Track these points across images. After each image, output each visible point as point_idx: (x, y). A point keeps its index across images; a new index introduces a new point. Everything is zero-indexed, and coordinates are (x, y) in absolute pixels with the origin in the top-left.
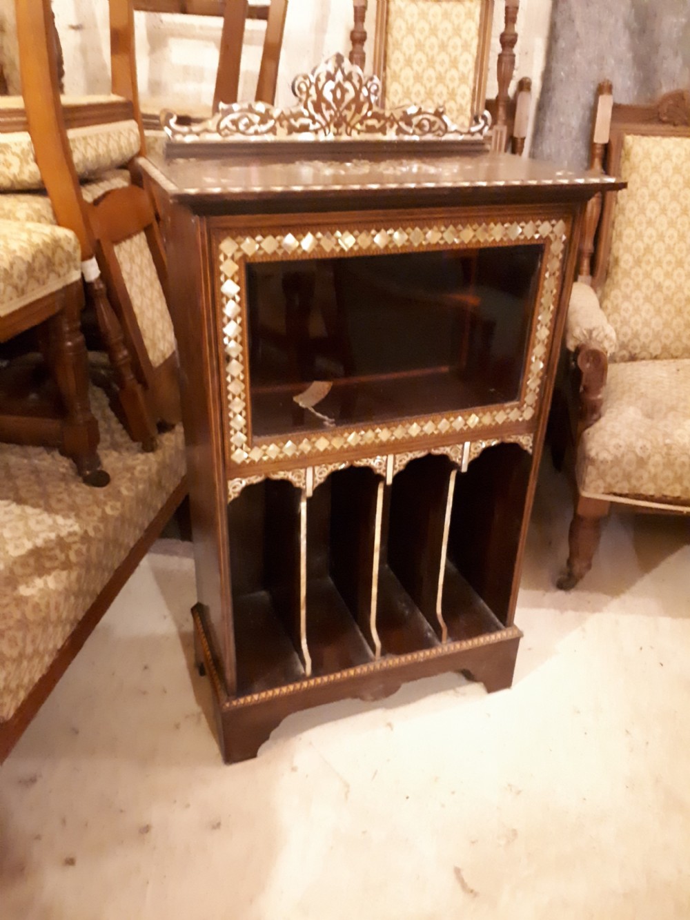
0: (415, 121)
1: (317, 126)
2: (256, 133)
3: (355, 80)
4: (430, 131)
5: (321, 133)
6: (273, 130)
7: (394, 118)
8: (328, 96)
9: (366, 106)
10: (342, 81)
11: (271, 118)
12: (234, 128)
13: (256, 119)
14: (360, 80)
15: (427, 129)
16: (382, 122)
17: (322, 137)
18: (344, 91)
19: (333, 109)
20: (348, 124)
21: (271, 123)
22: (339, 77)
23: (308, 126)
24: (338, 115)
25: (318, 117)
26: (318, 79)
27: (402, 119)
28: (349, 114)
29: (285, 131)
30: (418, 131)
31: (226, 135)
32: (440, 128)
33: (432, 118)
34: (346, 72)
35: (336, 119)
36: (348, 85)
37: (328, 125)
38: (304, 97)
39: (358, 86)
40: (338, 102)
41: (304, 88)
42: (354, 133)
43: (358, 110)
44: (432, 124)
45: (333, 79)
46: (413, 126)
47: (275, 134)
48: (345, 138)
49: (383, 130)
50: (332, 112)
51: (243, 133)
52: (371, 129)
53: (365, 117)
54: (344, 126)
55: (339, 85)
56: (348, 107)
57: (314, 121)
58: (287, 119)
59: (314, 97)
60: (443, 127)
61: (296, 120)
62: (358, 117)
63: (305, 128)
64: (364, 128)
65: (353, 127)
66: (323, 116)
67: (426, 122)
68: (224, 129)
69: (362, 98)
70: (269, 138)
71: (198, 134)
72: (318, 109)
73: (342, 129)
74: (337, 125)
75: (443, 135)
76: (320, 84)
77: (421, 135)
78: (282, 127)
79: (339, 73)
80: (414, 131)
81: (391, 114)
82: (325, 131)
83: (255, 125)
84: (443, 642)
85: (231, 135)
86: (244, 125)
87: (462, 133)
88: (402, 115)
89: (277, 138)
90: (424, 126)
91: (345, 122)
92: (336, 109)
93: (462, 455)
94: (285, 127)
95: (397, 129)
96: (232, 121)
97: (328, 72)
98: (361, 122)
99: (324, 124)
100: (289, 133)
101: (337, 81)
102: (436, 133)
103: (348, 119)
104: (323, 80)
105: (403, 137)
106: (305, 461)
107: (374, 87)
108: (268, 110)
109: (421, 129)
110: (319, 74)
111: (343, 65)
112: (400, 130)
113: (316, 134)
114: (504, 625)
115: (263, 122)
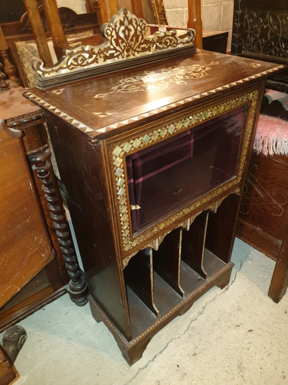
0: (163, 41)
1: (118, 53)
2: (88, 64)
3: (134, 24)
4: (170, 45)
6: (96, 60)
8: (122, 35)
9: (140, 37)
10: (128, 26)
11: (94, 53)
12: (76, 63)
13: (87, 55)
14: (136, 23)
15: (169, 44)
16: (149, 44)
17: (121, 59)
18: (130, 30)
20: (133, 50)
21: (94, 56)
22: (126, 23)
23: (113, 54)
24: (128, 45)
25: (118, 48)
26: (116, 26)
27: (157, 41)
28: (133, 43)
29: (102, 59)
31: (72, 69)
32: (174, 43)
33: (171, 38)
34: (129, 19)
35: (127, 48)
36: (131, 27)
37: (123, 51)
38: (110, 38)
39: (135, 26)
40: (127, 37)
41: (110, 33)
42: (136, 53)
43: (137, 40)
44: (171, 41)
45: (124, 25)
46: (163, 44)
47: (97, 63)
48: (132, 57)
49: (149, 49)
50: (125, 44)
51: (81, 65)
52: (144, 50)
53: (141, 44)
54: (131, 50)
55: (127, 28)
56: (132, 40)
57: (117, 51)
58: (102, 52)
59: (115, 37)
60: (176, 42)
61: (107, 53)
62: (137, 44)
63: (112, 56)
64: (140, 50)
65: (135, 51)
66: (121, 48)
67: (168, 41)
68: (70, 66)
69: (138, 33)
70: (95, 65)
71: (57, 71)
72: (118, 44)
73: (130, 53)
74: (128, 51)
75: (176, 46)
76: (117, 29)
77: (166, 48)
78: (101, 57)
79: (126, 20)
80: (163, 46)
81: (153, 40)
82: (122, 56)
83: (86, 59)
84: (207, 280)
85: (75, 68)
86: (81, 61)
87: (184, 43)
88: (157, 39)
89: (99, 65)
90: (167, 43)
91: (131, 48)
92: (126, 42)
93: (215, 206)
94: (102, 57)
95: (156, 47)
96: (74, 59)
97: (120, 21)
98: (139, 47)
99: (121, 51)
100: (105, 60)
101: (125, 25)
102: (173, 45)
103: (132, 46)
104: (118, 26)
105: (158, 51)
106: (155, 237)
107: (144, 26)
108: (92, 49)
109: (166, 45)
110: (116, 23)
111: (127, 15)
112: (157, 47)
113: (118, 58)
114: (227, 263)
115: (90, 57)
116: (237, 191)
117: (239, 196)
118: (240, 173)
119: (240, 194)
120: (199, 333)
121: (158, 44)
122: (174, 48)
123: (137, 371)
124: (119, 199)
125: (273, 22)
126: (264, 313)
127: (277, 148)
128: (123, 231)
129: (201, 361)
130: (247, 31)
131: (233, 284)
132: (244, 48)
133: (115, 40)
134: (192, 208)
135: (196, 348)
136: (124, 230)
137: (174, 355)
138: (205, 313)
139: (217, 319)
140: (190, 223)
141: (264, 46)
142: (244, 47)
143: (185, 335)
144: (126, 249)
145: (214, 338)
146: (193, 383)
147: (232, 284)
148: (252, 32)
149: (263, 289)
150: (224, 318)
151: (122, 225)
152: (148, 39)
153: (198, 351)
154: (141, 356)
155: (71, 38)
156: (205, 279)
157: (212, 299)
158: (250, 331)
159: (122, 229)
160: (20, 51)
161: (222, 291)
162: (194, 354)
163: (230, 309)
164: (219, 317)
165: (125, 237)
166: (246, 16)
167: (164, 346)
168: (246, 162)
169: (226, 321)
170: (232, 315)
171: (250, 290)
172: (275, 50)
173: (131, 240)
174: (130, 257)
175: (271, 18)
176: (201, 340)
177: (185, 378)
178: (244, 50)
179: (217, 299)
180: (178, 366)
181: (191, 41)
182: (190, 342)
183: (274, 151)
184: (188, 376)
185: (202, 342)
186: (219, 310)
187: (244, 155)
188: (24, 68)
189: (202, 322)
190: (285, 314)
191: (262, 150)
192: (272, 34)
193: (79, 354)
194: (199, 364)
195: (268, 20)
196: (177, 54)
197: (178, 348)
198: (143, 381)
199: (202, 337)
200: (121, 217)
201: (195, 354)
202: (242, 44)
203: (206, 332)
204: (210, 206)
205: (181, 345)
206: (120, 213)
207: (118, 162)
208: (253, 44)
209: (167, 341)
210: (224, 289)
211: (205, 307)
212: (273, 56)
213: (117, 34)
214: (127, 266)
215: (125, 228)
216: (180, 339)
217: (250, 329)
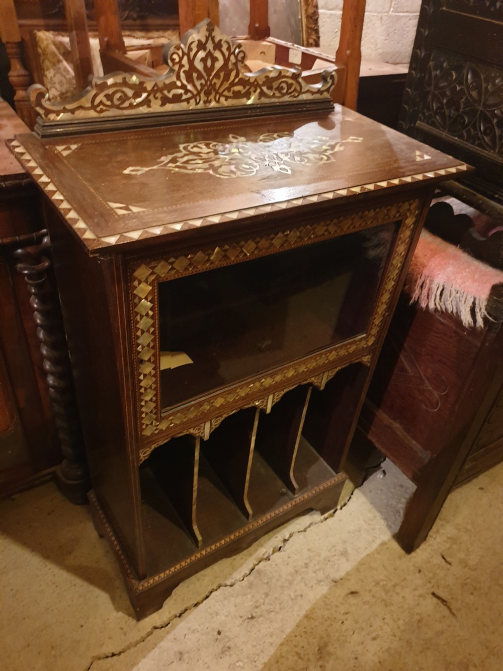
0: (275, 85)
1: (189, 95)
2: (131, 106)
3: (224, 48)
4: (287, 93)
5: (192, 101)
6: (147, 102)
7: (258, 83)
8: (199, 65)
9: (234, 73)
10: (212, 50)
11: (145, 90)
12: (109, 103)
13: (130, 93)
14: (229, 49)
15: (285, 91)
16: (247, 87)
17: (192, 106)
18: (215, 60)
19: (204, 79)
20: (217, 92)
21: (144, 95)
22: (210, 46)
23: (181, 95)
24: (209, 83)
25: (189, 87)
26: (190, 49)
27: (264, 84)
28: (217, 82)
29: (160, 102)
30: (277, 94)
31: (102, 111)
32: (295, 90)
33: (290, 81)
34: (217, 40)
35: (206, 88)
36: (217, 54)
37: (199, 93)
38: (176, 68)
39: (227, 53)
40: (208, 70)
41: (177, 60)
42: (222, 99)
43: (226, 78)
44: (289, 86)
45: (205, 49)
46: (274, 89)
47: (149, 106)
48: (213, 104)
49: (247, 95)
50: (203, 81)
51: (118, 107)
52: (237, 95)
53: (233, 84)
54: (213, 93)
55: (209, 54)
56: (217, 76)
57: (187, 91)
58: (161, 90)
59: (187, 68)
60: (298, 88)
61: (169, 92)
62: (226, 85)
63: (177, 99)
64: (230, 94)
65: (221, 95)
66: (194, 86)
67: (284, 85)
68: (98, 105)
69: (230, 66)
70: (144, 110)
71: (72, 111)
72: (189, 79)
73: (211, 97)
74: (207, 94)
75: (298, 96)
76: (192, 54)
77: (279, 97)
78: (156, 98)
79: (210, 42)
80: (274, 94)
81: (256, 80)
82: (196, 100)
83: (129, 98)
84: (296, 496)
85: (106, 110)
86: (119, 99)
87: (313, 93)
88: (264, 79)
89: (151, 110)
90: (282, 88)
91: (215, 90)
92: (206, 78)
93: (322, 379)
94: (159, 98)
95: (260, 93)
96: (107, 96)
97: (199, 41)
98: (228, 89)
99: (195, 93)
100: (163, 104)
101: (208, 50)
102: (293, 94)
103: (217, 87)
104: (195, 50)
105: (264, 100)
106: (204, 418)
107: (241, 55)
108: (141, 83)
109: (280, 92)
110: (191, 43)
111: (213, 34)
112: (262, 94)
113: (188, 103)
114: (337, 473)
115: (137, 95)
116: (366, 359)
117: (369, 368)
118: (374, 331)
119: (371, 365)
120: (267, 583)
121: (264, 88)
122: (295, 99)
123: (149, 630)
124: (141, 350)
125: (472, 83)
126: (384, 566)
127: (442, 300)
128: (143, 403)
129: (259, 631)
130: (429, 89)
131: (343, 508)
132: (420, 117)
133: (184, 72)
134: (278, 378)
135: (257, 607)
136: (146, 402)
137: (217, 614)
138: (285, 551)
139: (303, 565)
140: (273, 402)
141: (452, 120)
142: (420, 115)
143: (243, 581)
144: (147, 433)
145: (290, 596)
146: (238, 664)
147: (341, 509)
148: (436, 92)
149: (393, 526)
150: (315, 565)
151: (142, 394)
152: (247, 79)
153: (259, 614)
154: (161, 607)
155: (137, 38)
156: (294, 494)
157: (302, 529)
158: (352, 593)
159: (142, 400)
160: (41, 49)
161: (322, 517)
162: (250, 616)
163: (329, 551)
164: (307, 562)
165: (147, 414)
166: (431, 63)
167: (204, 596)
168: (387, 314)
169: (316, 570)
170: (329, 561)
171: (369, 524)
172: (468, 132)
173: (156, 420)
174: (153, 447)
175: (469, 76)
176: (267, 595)
177: (227, 655)
178: (421, 120)
179: (311, 530)
180: (219, 633)
181: (328, 90)
182: (249, 596)
183: (435, 304)
185: (269, 598)
186: (309, 550)
187: (384, 301)
188: (45, 78)
189: (277, 565)
190: (417, 575)
191: (418, 298)
192: (467, 103)
193: (57, 586)
194: (255, 636)
195: (465, 78)
196: (298, 110)
197: (226, 602)
198: (156, 649)
199: (270, 590)
200: (141, 381)
201: (252, 618)
202: (419, 108)
203: (279, 584)
204: (313, 379)
205: (233, 599)
206: (140, 374)
207: (142, 290)
208: (436, 113)
209: (210, 589)
210: (326, 515)
211: (288, 540)
212: (463, 140)
213: (191, 62)
214: (145, 461)
215: (148, 398)
216: (232, 588)
217: (353, 590)
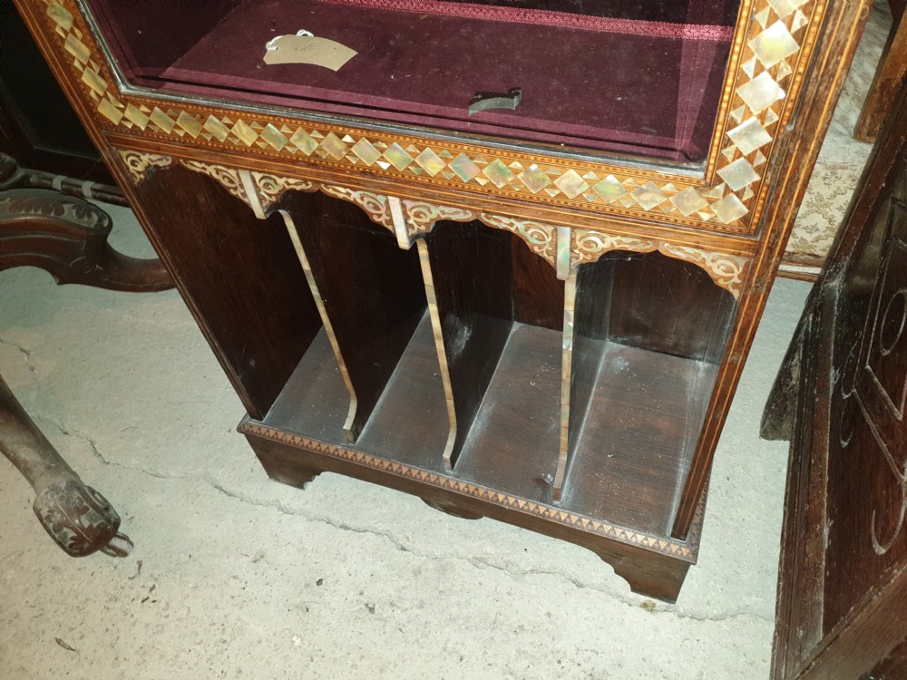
84: (557, 503)
93: (555, 247)
116: (719, 265)
119: (742, 298)
120: (441, 592)
123: (270, 500)
129: (361, 634)
135: (392, 604)
137: (344, 560)
139: (516, 626)
140: (407, 224)
144: (109, 115)
145: (447, 641)
146: (295, 638)
150: (532, 643)
153: (384, 615)
154: (300, 486)
156: (555, 498)
161: (633, 596)
162: (371, 605)
163: (578, 649)
164: (527, 626)
169: (525, 652)
170: (559, 662)
176: (422, 606)
177: (298, 615)
179: (589, 594)
180: (319, 582)
182: (401, 583)
184: (306, 619)
185: (418, 611)
186: (549, 614)
189: (480, 584)
194: (350, 634)
197: (369, 559)
199: (431, 604)
203: (454, 610)
205: (380, 563)
210: (646, 600)
211: (538, 571)
216: (396, 551)
